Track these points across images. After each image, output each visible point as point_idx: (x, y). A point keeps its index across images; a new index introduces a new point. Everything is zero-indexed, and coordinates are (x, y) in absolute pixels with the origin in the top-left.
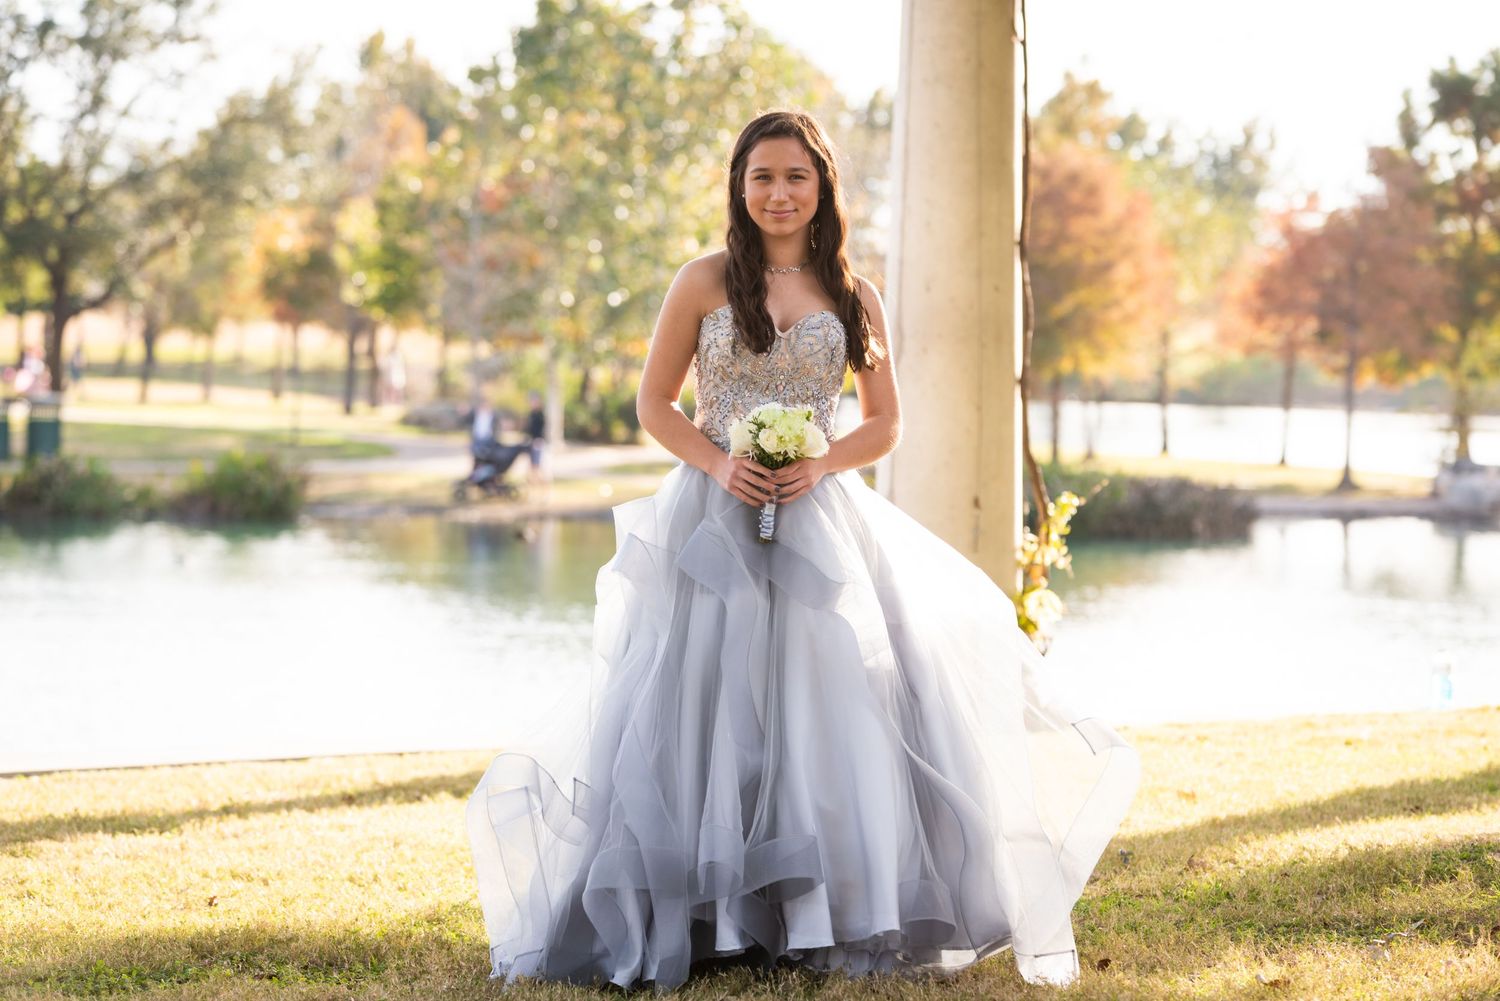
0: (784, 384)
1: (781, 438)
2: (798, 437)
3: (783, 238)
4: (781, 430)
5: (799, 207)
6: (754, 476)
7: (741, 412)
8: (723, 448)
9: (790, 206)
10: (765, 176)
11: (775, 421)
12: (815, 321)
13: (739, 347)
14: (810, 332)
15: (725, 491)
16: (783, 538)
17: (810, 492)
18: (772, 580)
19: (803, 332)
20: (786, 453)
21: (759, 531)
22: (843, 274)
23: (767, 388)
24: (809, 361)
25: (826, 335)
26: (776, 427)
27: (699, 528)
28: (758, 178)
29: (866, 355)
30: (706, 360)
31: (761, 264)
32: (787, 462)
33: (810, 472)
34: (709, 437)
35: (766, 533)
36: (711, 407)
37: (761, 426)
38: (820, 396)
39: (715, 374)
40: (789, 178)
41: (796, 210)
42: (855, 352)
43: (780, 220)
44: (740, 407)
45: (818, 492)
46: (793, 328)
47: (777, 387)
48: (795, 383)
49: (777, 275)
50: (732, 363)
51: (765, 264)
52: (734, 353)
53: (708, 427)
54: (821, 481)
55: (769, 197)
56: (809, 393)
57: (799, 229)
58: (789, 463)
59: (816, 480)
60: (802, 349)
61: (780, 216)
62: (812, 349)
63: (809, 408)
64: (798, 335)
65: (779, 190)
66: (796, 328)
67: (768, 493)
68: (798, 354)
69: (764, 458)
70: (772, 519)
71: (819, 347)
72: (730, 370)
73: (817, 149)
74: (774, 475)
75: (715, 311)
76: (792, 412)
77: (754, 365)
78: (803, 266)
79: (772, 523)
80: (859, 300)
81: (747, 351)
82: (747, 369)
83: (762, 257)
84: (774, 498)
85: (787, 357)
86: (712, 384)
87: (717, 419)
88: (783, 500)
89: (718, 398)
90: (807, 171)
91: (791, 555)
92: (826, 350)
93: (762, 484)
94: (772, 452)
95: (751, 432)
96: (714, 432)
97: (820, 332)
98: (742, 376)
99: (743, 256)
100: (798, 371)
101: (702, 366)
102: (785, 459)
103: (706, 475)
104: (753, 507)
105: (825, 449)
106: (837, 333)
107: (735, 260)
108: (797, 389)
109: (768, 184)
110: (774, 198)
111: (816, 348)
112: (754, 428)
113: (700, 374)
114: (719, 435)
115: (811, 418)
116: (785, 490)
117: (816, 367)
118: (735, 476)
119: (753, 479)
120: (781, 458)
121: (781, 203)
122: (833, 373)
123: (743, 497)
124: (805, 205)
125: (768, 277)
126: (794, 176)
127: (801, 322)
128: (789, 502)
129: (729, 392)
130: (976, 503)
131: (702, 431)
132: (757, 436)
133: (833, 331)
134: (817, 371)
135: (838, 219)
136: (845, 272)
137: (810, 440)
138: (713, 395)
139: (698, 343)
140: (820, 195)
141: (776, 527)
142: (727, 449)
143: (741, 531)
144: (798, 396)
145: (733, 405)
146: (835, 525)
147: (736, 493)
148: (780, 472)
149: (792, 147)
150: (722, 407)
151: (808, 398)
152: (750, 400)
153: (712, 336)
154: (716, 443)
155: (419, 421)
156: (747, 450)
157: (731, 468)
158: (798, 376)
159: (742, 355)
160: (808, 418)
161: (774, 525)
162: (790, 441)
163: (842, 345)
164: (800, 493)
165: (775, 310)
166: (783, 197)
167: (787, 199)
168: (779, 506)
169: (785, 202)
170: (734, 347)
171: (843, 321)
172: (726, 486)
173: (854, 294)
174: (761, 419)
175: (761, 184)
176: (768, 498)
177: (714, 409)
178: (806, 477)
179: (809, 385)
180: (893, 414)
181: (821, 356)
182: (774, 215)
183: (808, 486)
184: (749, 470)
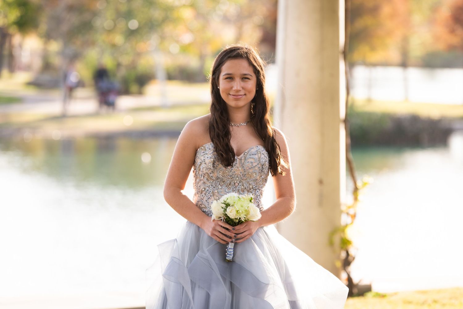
0: (238, 182)
1: (238, 211)
2: (246, 211)
3: (238, 108)
4: (237, 207)
5: (247, 93)
6: (224, 229)
7: (217, 196)
8: (208, 214)
9: (242, 93)
10: (230, 78)
11: (235, 203)
12: (253, 151)
13: (217, 163)
14: (251, 156)
15: (209, 236)
16: (237, 260)
17: (252, 238)
18: (232, 281)
19: (248, 156)
20: (240, 218)
21: (226, 256)
22: (267, 127)
23: (230, 184)
24: (251, 171)
25: (259, 158)
26: (235, 206)
27: (197, 255)
28: (226, 78)
29: (279, 168)
30: (199, 170)
31: (228, 121)
32: (240, 222)
33: (251, 227)
34: (200, 208)
35: (230, 257)
36: (202, 193)
37: (228, 205)
38: (256, 188)
39: (204, 177)
40: (242, 79)
41: (245, 95)
42: (273, 166)
43: (237, 100)
44: (216, 194)
45: (255, 237)
46: (243, 154)
47: (235, 183)
48: (244, 182)
49: (234, 127)
50: (213, 172)
51: (229, 122)
52: (214, 167)
53: (200, 203)
54: (256, 231)
55: (232, 88)
56: (251, 187)
57: (247, 104)
58: (241, 223)
59: (254, 231)
60: (247, 165)
61: (237, 97)
62: (252, 165)
63: (251, 195)
64: (245, 159)
65: (237, 85)
66: (244, 154)
67: (230, 238)
68: (245, 168)
69: (228, 221)
70: (232, 250)
71: (256, 164)
72: (211, 175)
73: (255, 64)
74: (234, 229)
75: (204, 145)
76: (243, 197)
77: (224, 173)
78: (248, 123)
79: (232, 253)
80: (275, 140)
81: (221, 166)
82: (220, 175)
83: (228, 118)
84: (234, 240)
85: (240, 169)
86: (202, 181)
87: (205, 199)
88: (238, 241)
89: (205, 189)
90: (251, 76)
91: (241, 269)
92: (259, 166)
93: (228, 233)
94: (233, 218)
95: (223, 208)
96: (203, 206)
97: (256, 157)
98: (218, 178)
99: (220, 118)
100: (245, 175)
101: (197, 173)
102: (239, 221)
103: (199, 227)
104: (223, 244)
105: (259, 216)
106: (264, 157)
107: (216, 119)
108: (244, 185)
109: (231, 81)
110: (235, 88)
111: (254, 165)
112: (224, 206)
113: (196, 176)
114: (206, 208)
115: (252, 201)
116: (239, 236)
117: (254, 174)
118: (214, 229)
119: (223, 231)
120: (237, 221)
121: (238, 91)
122: (263, 177)
123: (218, 240)
124: (250, 92)
125: (231, 129)
126: (244, 78)
127: (247, 151)
128: (241, 242)
129: (211, 186)
130: (321, 182)
131: (197, 205)
132: (225, 210)
133: (263, 156)
134: (255, 176)
135: (265, 99)
136: (268, 126)
137: (252, 212)
138: (202, 187)
139: (195, 161)
140: (256, 88)
141: (234, 254)
142: (210, 215)
143: (217, 256)
144: (245, 188)
145: (213, 192)
146: (264, 255)
147: (215, 238)
148: (237, 227)
149: (244, 64)
150: (207, 193)
151: (250, 189)
152: (222, 190)
153: (202, 158)
154: (204, 212)
155: (35, 84)
156: (220, 216)
157: (212, 225)
158: (245, 178)
159: (218, 168)
160: (251, 201)
161: (233, 253)
162: (242, 212)
163: (267, 163)
164: (246, 238)
165: (234, 144)
166: (239, 88)
167: (241, 89)
168: (236, 244)
169: (240, 91)
170: (214, 164)
171: (267, 150)
172: (210, 234)
173: (273, 137)
174: (228, 201)
175: (228, 81)
176: (231, 240)
177: (203, 194)
178: (250, 229)
179: (251, 182)
180: (292, 196)
181: (257, 168)
182: (235, 97)
183: (250, 234)
184: (221, 226)
